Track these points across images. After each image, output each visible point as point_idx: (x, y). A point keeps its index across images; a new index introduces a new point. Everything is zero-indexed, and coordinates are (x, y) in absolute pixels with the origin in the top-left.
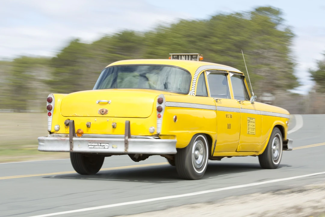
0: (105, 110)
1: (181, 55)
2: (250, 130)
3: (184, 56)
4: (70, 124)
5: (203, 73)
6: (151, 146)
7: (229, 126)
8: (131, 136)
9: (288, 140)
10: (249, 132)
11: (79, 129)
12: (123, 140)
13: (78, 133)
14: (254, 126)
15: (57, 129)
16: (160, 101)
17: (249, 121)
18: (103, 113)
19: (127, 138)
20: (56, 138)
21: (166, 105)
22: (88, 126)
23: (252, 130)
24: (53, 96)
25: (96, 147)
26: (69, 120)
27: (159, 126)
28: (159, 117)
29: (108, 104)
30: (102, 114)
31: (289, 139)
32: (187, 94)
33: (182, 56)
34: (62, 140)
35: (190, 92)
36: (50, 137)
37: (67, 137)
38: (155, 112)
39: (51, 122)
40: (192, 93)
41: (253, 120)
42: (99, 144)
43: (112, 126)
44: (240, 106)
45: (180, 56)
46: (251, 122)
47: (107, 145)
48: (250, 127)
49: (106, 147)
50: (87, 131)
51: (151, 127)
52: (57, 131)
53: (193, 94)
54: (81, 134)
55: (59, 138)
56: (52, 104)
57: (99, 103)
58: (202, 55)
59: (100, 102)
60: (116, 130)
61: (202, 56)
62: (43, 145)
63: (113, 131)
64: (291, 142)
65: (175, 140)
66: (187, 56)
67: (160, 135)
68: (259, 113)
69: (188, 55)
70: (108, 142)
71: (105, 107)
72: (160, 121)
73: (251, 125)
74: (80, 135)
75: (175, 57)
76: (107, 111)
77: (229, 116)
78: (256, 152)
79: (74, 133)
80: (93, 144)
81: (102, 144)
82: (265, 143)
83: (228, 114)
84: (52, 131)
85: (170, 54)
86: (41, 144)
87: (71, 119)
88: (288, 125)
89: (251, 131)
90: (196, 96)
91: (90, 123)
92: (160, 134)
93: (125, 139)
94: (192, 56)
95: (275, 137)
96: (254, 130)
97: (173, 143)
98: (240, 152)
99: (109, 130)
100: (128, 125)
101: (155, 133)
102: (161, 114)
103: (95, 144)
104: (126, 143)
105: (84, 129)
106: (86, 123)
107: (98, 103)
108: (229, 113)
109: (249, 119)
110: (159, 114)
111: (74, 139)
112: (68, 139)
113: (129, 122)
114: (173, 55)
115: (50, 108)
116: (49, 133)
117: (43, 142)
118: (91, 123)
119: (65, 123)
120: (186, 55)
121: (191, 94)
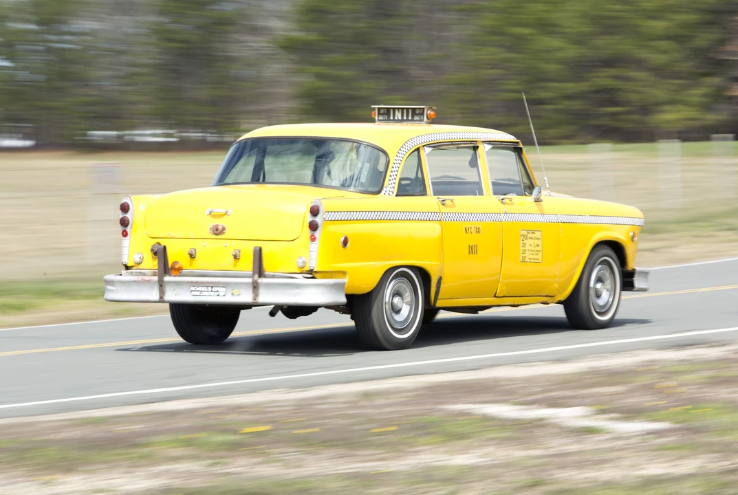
0: (220, 227)
1: (394, 109)
2: (528, 255)
3: (400, 110)
4: (160, 253)
5: (418, 150)
6: (297, 291)
7: (473, 250)
8: (266, 273)
9: (634, 270)
10: (524, 258)
11: (175, 262)
12: (250, 280)
13: (173, 268)
14: (538, 246)
15: (138, 260)
16: (315, 212)
17: (525, 237)
18: (218, 231)
19: (256, 277)
20: (135, 278)
21: (325, 218)
22: (192, 256)
23: (533, 254)
24: (131, 201)
25: (205, 294)
26: (159, 244)
27: (314, 255)
28: (313, 239)
29: (226, 216)
30: (216, 234)
31: (638, 269)
32: (379, 192)
33: (397, 111)
34: (145, 282)
35: (384, 189)
36: (126, 276)
37: (154, 275)
38: (307, 231)
39: (127, 248)
40: (388, 192)
41: (538, 235)
42: (210, 289)
43: (233, 257)
44: (503, 208)
45: (392, 111)
46: (531, 238)
47: (223, 289)
48: (527, 247)
49: (221, 294)
50: (191, 265)
51: (300, 258)
52: (140, 264)
53: (391, 193)
54: (177, 270)
55: (140, 278)
56: (128, 215)
57: (210, 213)
58: (434, 107)
59: (212, 213)
60: (240, 263)
61: (433, 110)
62: (112, 291)
63: (235, 265)
64: (645, 274)
65: (346, 280)
66: (405, 111)
67: (315, 272)
68: (553, 219)
69: (407, 109)
70: (225, 285)
71: (220, 222)
72: (315, 245)
73: (531, 245)
74: (177, 272)
75: (382, 111)
76: (224, 229)
77: (473, 230)
78: (547, 296)
79: (165, 267)
80: (200, 289)
81: (215, 289)
82: (572, 277)
83: (470, 226)
84: (129, 265)
85: (373, 106)
86: (109, 287)
87: (163, 242)
88: (635, 239)
89: (531, 256)
90: (397, 195)
91: (195, 250)
92: (315, 270)
93: (253, 280)
94: (414, 110)
95: (599, 264)
96: (537, 254)
97: (339, 287)
98: (504, 297)
99: (227, 263)
100: (258, 254)
101: (307, 268)
102: (317, 234)
103: (203, 289)
104: (255, 287)
105: (184, 262)
106: (187, 250)
107: (208, 213)
108: (472, 225)
109: (525, 233)
110: (312, 235)
111: (167, 278)
112: (156, 278)
113: (260, 249)
114: (379, 109)
115: (124, 223)
116: (124, 267)
117: (113, 285)
118: (197, 251)
119: (152, 250)
120: (402, 109)
121: (387, 194)
